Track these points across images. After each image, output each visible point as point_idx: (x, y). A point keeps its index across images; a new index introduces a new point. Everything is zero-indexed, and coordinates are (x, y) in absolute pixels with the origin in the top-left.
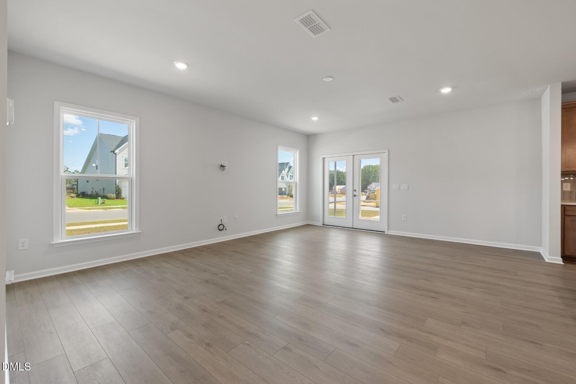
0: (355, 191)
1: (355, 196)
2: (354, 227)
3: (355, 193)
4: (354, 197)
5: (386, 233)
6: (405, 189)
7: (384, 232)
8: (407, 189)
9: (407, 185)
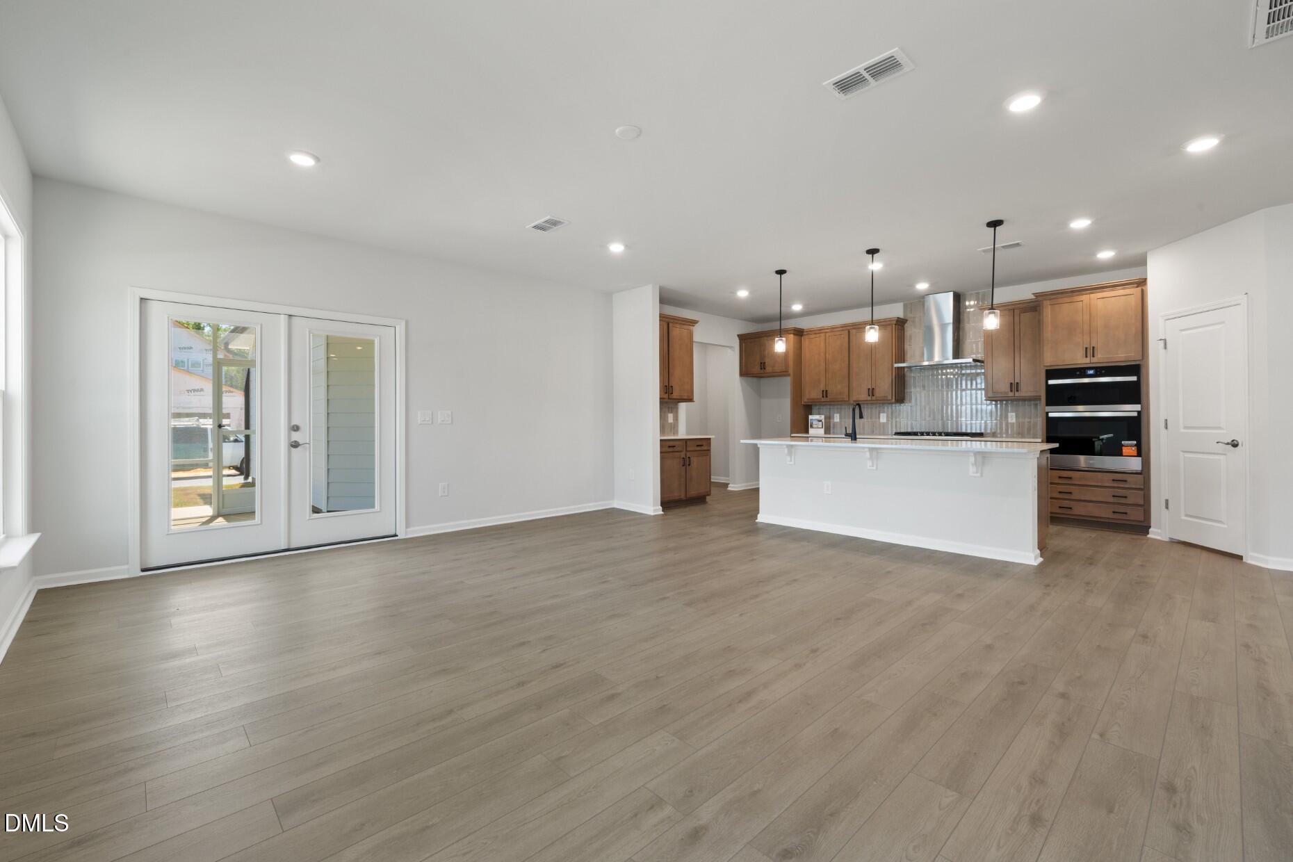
0: (296, 428)
1: (295, 445)
2: (293, 546)
3: (296, 436)
4: (293, 449)
5: (401, 536)
6: (444, 422)
7: (396, 536)
8: (450, 422)
9: (449, 412)
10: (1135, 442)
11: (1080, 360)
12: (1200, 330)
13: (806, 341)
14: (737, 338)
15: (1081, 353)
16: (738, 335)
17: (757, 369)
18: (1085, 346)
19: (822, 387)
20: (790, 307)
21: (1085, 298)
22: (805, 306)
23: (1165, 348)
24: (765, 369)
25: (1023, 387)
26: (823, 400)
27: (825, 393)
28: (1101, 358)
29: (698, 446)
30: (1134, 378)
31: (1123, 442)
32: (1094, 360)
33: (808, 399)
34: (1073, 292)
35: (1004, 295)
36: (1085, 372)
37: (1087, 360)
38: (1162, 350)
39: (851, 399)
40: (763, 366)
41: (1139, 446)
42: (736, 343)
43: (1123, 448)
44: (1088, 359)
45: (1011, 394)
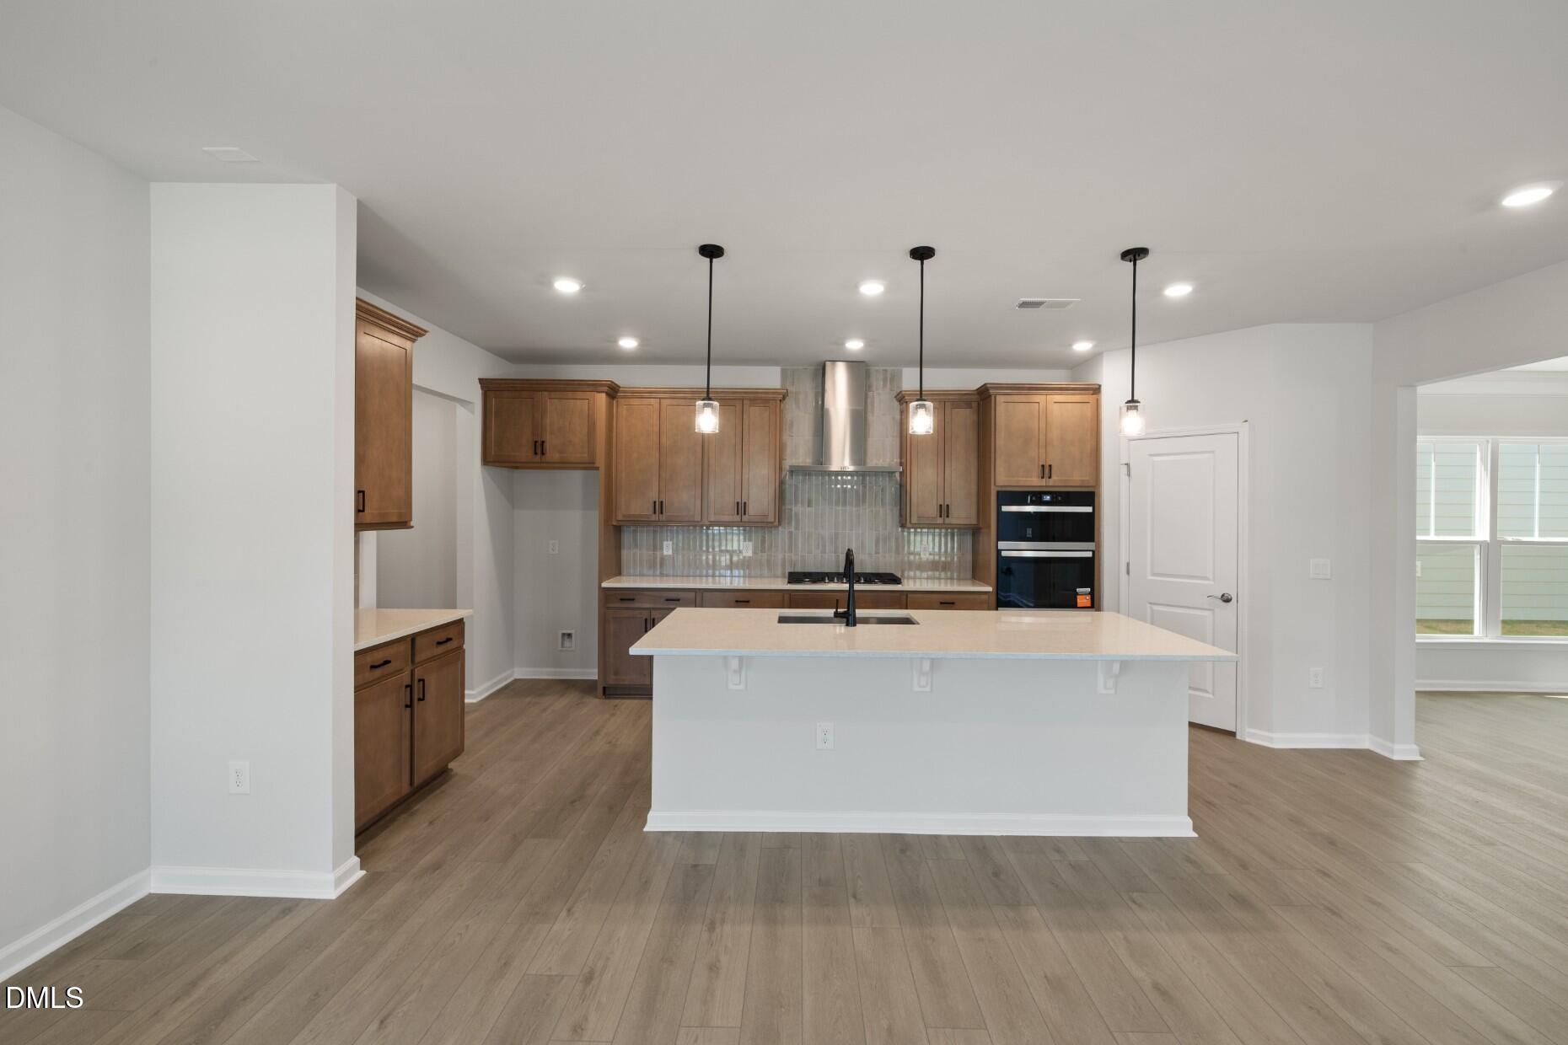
10: (1089, 589)
11: (1034, 482)
12: (1172, 458)
13: (623, 408)
14: (479, 386)
15: (1036, 471)
16: (481, 381)
17: (525, 453)
18: (1041, 464)
19: (653, 495)
20: (616, 342)
21: (1039, 398)
22: (644, 342)
23: (1129, 475)
24: (543, 453)
25: (953, 511)
26: (654, 517)
27: (659, 507)
28: (1057, 482)
29: (439, 643)
30: (1089, 509)
31: (1078, 590)
32: (1051, 482)
33: (624, 516)
34: (1030, 389)
35: (942, 379)
36: (1041, 498)
37: (1043, 482)
38: (1124, 477)
39: (705, 519)
40: (539, 447)
41: (1092, 594)
42: (476, 396)
43: (1078, 597)
44: (1044, 480)
45: (940, 521)
